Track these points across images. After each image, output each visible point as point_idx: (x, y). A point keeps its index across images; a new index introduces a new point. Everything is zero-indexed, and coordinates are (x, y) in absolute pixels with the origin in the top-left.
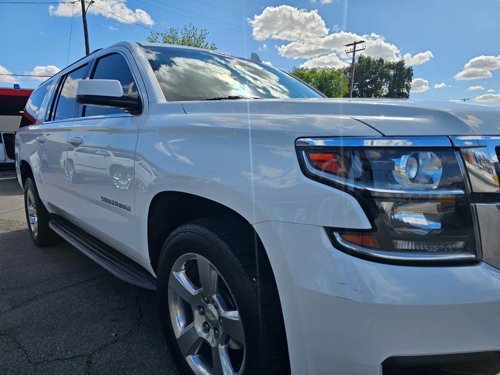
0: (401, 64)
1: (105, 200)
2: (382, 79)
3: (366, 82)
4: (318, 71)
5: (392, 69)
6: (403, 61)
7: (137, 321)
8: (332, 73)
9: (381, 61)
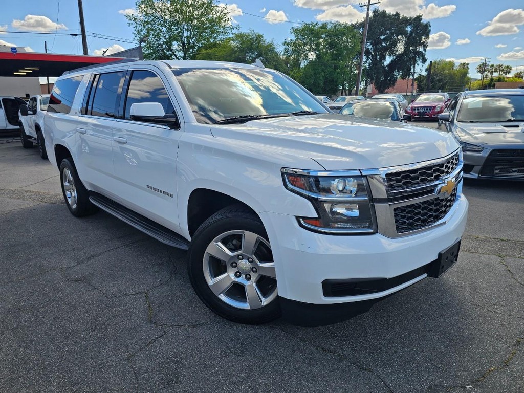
0: (419, 18)
1: (151, 188)
2: (397, 36)
3: (380, 39)
4: (329, 27)
5: (410, 25)
6: (421, 16)
7: (173, 272)
8: (344, 28)
9: (397, 14)
